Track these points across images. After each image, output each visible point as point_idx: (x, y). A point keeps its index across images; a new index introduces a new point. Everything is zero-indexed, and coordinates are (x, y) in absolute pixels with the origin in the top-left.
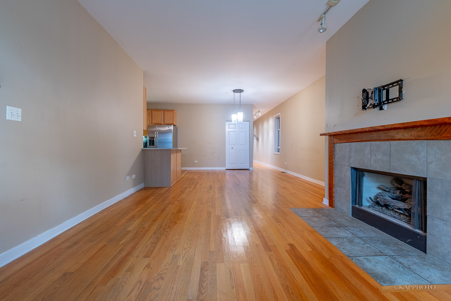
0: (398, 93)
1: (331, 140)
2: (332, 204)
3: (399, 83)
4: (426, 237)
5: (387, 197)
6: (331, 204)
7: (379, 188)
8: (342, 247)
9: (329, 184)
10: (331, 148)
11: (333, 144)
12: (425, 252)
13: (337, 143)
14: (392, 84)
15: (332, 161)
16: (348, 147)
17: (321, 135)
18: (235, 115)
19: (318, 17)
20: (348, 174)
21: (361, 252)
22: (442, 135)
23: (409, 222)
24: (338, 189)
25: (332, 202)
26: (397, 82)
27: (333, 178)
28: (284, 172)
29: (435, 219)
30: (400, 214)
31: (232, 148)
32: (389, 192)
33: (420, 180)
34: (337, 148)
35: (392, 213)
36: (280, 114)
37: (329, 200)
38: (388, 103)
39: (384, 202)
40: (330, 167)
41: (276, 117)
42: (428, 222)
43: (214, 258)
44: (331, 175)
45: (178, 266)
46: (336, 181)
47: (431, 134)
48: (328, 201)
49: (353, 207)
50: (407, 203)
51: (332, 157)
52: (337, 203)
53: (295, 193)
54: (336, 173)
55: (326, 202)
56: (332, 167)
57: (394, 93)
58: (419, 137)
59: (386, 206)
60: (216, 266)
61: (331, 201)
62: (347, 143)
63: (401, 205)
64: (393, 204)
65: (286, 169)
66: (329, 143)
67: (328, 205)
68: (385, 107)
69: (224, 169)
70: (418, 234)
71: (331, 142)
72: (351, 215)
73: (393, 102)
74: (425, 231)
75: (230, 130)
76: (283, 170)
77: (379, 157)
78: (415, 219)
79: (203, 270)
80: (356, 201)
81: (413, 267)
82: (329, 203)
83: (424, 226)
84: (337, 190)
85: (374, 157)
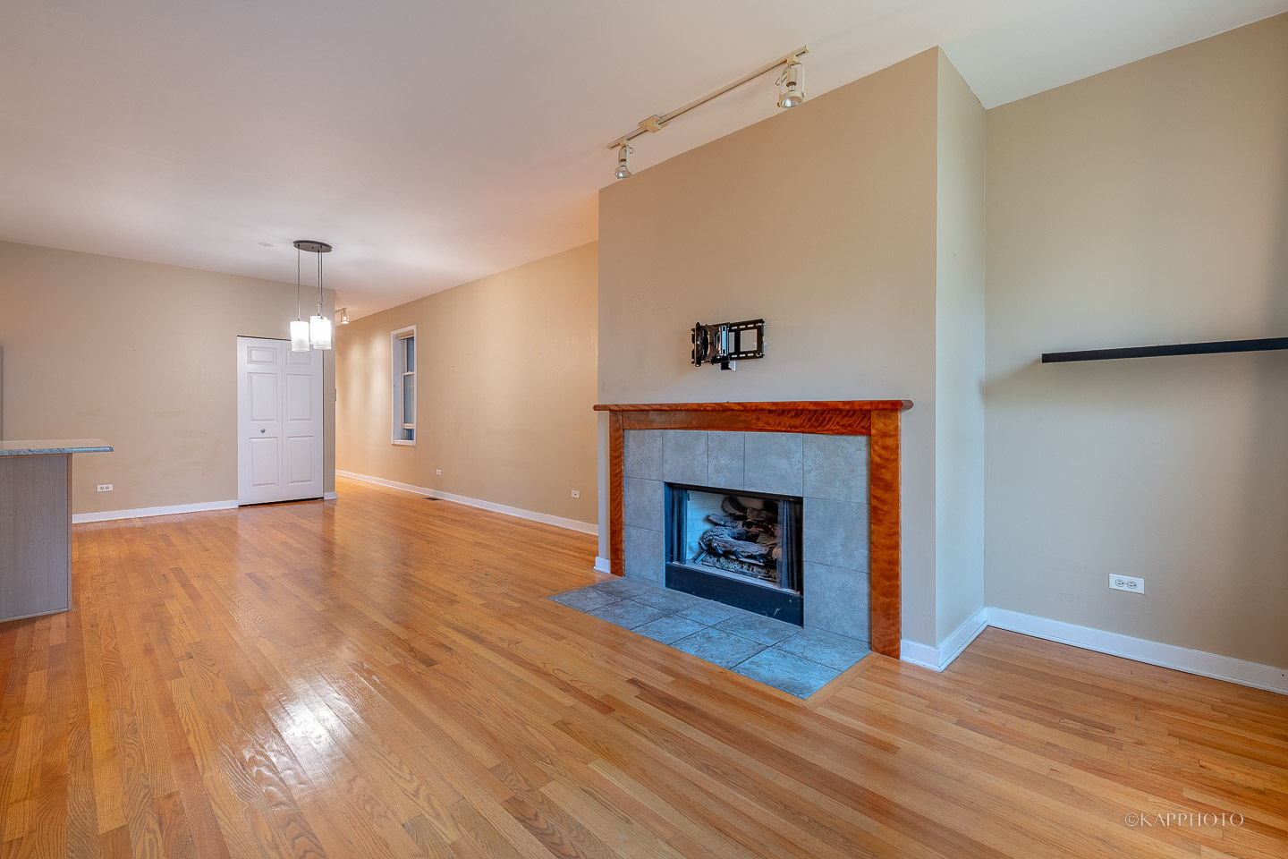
0: (756, 344)
1: (617, 421)
2: (621, 568)
3: (758, 325)
4: (802, 600)
5: (725, 537)
6: (617, 566)
7: (707, 519)
8: (707, 655)
9: (611, 522)
10: (616, 440)
11: (621, 431)
12: (801, 624)
13: (631, 429)
14: (746, 323)
15: (618, 471)
16: (660, 440)
17: (596, 408)
18: (303, 324)
19: (613, 139)
20: (659, 497)
21: (737, 653)
22: (824, 426)
23: (768, 577)
24: (633, 532)
25: (620, 563)
26: (754, 322)
27: (621, 507)
28: (432, 496)
29: (816, 565)
30: (750, 564)
31: (263, 432)
32: (724, 526)
33: (790, 502)
34: (631, 442)
35: (737, 566)
36: (413, 327)
37: (612, 560)
38: (739, 358)
39: (724, 547)
40: (615, 484)
41: (397, 337)
42: (806, 573)
43: (518, 781)
44: (617, 502)
45: (454, 846)
46: (628, 514)
47: (809, 424)
48: (608, 563)
49: (668, 567)
50: (759, 543)
51: (619, 460)
52: (630, 563)
53: (517, 555)
54: (629, 496)
55: (603, 565)
56: (621, 482)
57: (749, 340)
58: (791, 428)
59: (727, 554)
60: (543, 795)
61: (617, 561)
62: (655, 431)
63: (754, 549)
64: (741, 549)
65: (436, 487)
66: (610, 427)
67: (609, 572)
68: (733, 364)
69: (233, 504)
70: (788, 596)
71: (618, 426)
72: (664, 585)
73: (746, 358)
74: (800, 588)
75: (252, 367)
76: (430, 493)
77: (724, 461)
78: (782, 572)
79: (527, 821)
80: (672, 552)
81: (808, 654)
82: (612, 567)
83: (797, 580)
84: (631, 535)
85: (714, 462)
